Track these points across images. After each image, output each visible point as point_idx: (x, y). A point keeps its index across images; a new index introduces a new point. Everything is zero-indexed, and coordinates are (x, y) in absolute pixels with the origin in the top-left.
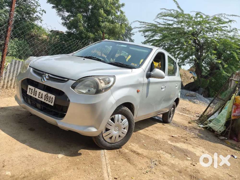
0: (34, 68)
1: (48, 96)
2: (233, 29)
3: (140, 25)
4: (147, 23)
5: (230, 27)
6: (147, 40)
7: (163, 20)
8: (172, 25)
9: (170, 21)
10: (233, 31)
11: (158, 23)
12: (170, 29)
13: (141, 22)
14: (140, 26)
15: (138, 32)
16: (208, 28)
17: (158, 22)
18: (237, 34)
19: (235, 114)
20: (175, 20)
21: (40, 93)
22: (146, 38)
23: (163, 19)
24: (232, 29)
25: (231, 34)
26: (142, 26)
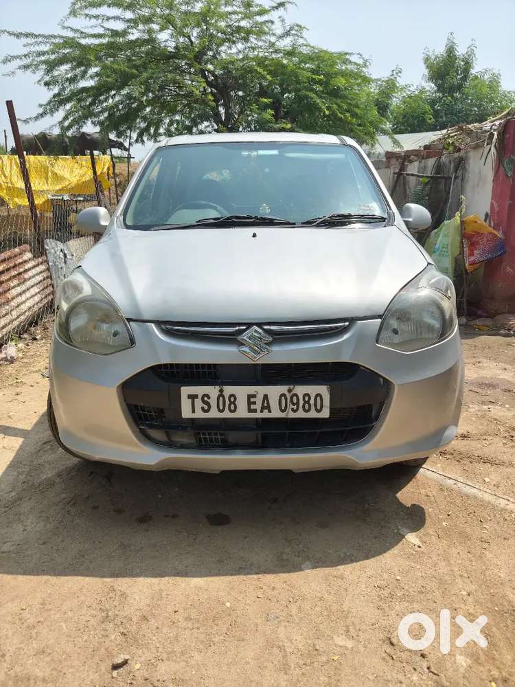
0: (165, 322)
1: (296, 395)
2: (291, 28)
3: (24, 46)
4: (42, 36)
5: (283, 21)
6: (54, 96)
7: (88, 18)
8: (124, 33)
9: (112, 21)
10: (293, 32)
11: (76, 31)
12: (120, 48)
13: (18, 36)
14: (25, 51)
15: (19, 72)
16: (224, 33)
17: (76, 27)
18: (301, 41)
19: (472, 259)
20: (129, 15)
21: (250, 397)
22: (51, 87)
23: (87, 15)
24: (288, 28)
25: (286, 43)
26: (33, 49)
